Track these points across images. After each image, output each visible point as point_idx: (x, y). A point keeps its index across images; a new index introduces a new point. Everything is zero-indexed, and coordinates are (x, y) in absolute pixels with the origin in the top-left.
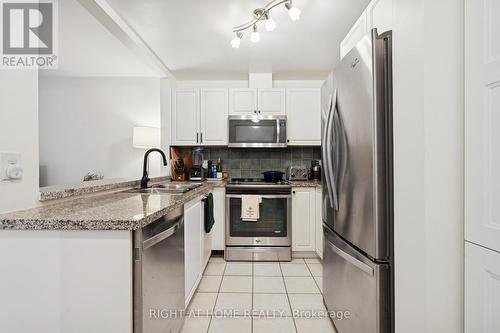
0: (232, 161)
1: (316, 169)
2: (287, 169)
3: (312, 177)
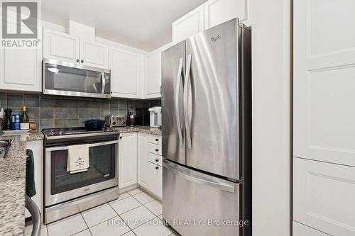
0: (42, 110)
1: (132, 117)
2: (108, 118)
3: (129, 123)
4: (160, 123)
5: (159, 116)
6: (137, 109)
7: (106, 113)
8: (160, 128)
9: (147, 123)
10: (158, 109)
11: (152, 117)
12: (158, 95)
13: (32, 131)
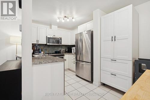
0: (45, 48)
1: (67, 50)
2: (61, 50)
3: (66, 52)
4: (75, 52)
5: (75, 50)
6: (68, 48)
7: (60, 49)
8: (75, 53)
9: (71, 52)
10: (74, 48)
11: (73, 50)
12: (75, 44)
13: (43, 53)
